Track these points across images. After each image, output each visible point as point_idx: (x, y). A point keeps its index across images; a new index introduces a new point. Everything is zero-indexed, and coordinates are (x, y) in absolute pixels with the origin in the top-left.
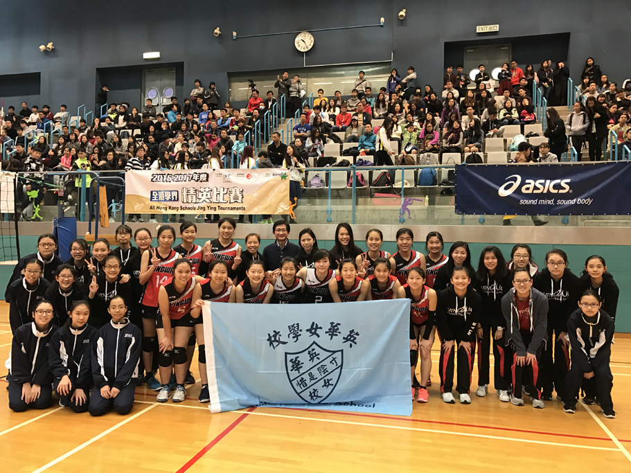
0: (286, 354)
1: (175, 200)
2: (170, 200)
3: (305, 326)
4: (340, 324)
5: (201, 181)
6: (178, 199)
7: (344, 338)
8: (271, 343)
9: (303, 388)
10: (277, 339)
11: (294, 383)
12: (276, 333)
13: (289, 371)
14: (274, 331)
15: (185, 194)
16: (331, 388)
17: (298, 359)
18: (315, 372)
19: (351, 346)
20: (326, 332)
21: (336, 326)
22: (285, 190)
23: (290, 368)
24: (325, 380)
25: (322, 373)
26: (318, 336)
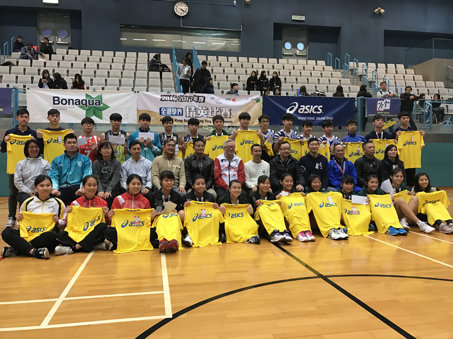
1: (180, 115)
2: (176, 115)
5: (200, 102)
6: (182, 114)
15: (188, 110)
22: (259, 110)
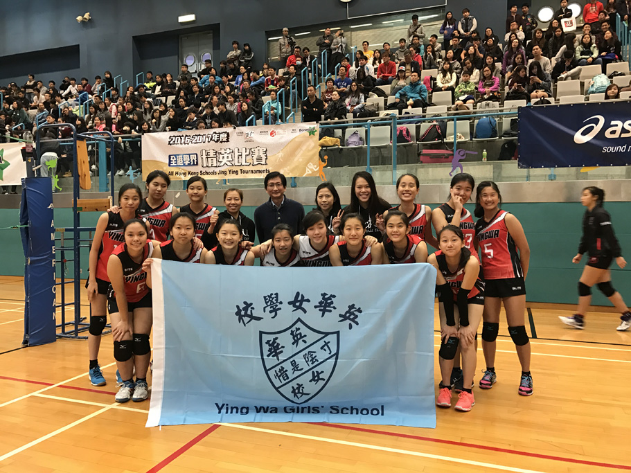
0: (261, 333)
1: (194, 164)
2: (189, 165)
3: (286, 296)
4: (334, 296)
5: (221, 142)
6: (197, 162)
7: (341, 316)
8: (241, 318)
9: (284, 382)
10: (249, 313)
11: (272, 373)
12: (248, 305)
13: (265, 357)
14: (245, 303)
15: (204, 157)
16: (321, 383)
17: (277, 341)
18: (300, 360)
19: (350, 327)
20: (316, 307)
21: (329, 298)
22: (314, 148)
23: (266, 352)
24: (313, 372)
25: (310, 363)
26: (305, 311)
